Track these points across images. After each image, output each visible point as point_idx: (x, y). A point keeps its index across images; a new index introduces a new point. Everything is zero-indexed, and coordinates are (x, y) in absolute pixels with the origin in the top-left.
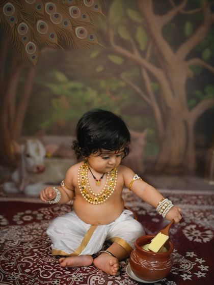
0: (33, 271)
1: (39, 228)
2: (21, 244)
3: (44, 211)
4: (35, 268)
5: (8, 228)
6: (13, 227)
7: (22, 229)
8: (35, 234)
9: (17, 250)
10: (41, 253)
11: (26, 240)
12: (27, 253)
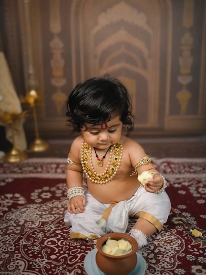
0: (59, 258)
1: (60, 206)
2: (42, 225)
3: (63, 187)
4: (61, 255)
5: (26, 207)
6: (32, 206)
7: (42, 208)
8: (56, 214)
9: (38, 231)
10: (65, 234)
11: (47, 220)
12: (50, 234)
